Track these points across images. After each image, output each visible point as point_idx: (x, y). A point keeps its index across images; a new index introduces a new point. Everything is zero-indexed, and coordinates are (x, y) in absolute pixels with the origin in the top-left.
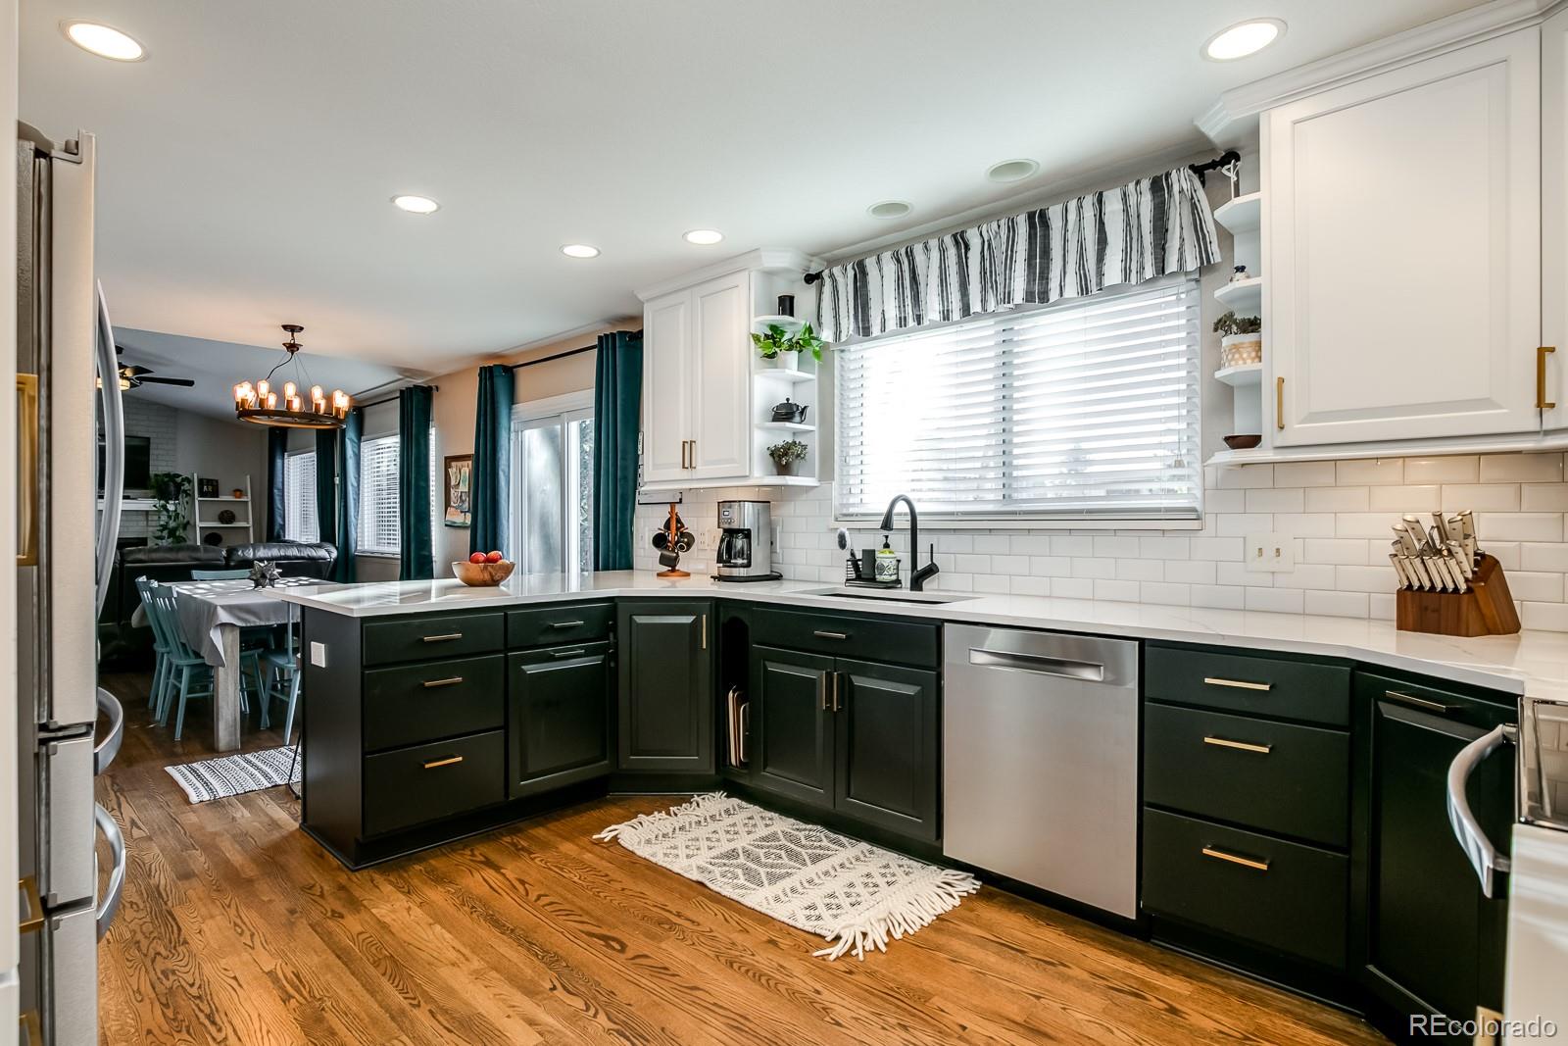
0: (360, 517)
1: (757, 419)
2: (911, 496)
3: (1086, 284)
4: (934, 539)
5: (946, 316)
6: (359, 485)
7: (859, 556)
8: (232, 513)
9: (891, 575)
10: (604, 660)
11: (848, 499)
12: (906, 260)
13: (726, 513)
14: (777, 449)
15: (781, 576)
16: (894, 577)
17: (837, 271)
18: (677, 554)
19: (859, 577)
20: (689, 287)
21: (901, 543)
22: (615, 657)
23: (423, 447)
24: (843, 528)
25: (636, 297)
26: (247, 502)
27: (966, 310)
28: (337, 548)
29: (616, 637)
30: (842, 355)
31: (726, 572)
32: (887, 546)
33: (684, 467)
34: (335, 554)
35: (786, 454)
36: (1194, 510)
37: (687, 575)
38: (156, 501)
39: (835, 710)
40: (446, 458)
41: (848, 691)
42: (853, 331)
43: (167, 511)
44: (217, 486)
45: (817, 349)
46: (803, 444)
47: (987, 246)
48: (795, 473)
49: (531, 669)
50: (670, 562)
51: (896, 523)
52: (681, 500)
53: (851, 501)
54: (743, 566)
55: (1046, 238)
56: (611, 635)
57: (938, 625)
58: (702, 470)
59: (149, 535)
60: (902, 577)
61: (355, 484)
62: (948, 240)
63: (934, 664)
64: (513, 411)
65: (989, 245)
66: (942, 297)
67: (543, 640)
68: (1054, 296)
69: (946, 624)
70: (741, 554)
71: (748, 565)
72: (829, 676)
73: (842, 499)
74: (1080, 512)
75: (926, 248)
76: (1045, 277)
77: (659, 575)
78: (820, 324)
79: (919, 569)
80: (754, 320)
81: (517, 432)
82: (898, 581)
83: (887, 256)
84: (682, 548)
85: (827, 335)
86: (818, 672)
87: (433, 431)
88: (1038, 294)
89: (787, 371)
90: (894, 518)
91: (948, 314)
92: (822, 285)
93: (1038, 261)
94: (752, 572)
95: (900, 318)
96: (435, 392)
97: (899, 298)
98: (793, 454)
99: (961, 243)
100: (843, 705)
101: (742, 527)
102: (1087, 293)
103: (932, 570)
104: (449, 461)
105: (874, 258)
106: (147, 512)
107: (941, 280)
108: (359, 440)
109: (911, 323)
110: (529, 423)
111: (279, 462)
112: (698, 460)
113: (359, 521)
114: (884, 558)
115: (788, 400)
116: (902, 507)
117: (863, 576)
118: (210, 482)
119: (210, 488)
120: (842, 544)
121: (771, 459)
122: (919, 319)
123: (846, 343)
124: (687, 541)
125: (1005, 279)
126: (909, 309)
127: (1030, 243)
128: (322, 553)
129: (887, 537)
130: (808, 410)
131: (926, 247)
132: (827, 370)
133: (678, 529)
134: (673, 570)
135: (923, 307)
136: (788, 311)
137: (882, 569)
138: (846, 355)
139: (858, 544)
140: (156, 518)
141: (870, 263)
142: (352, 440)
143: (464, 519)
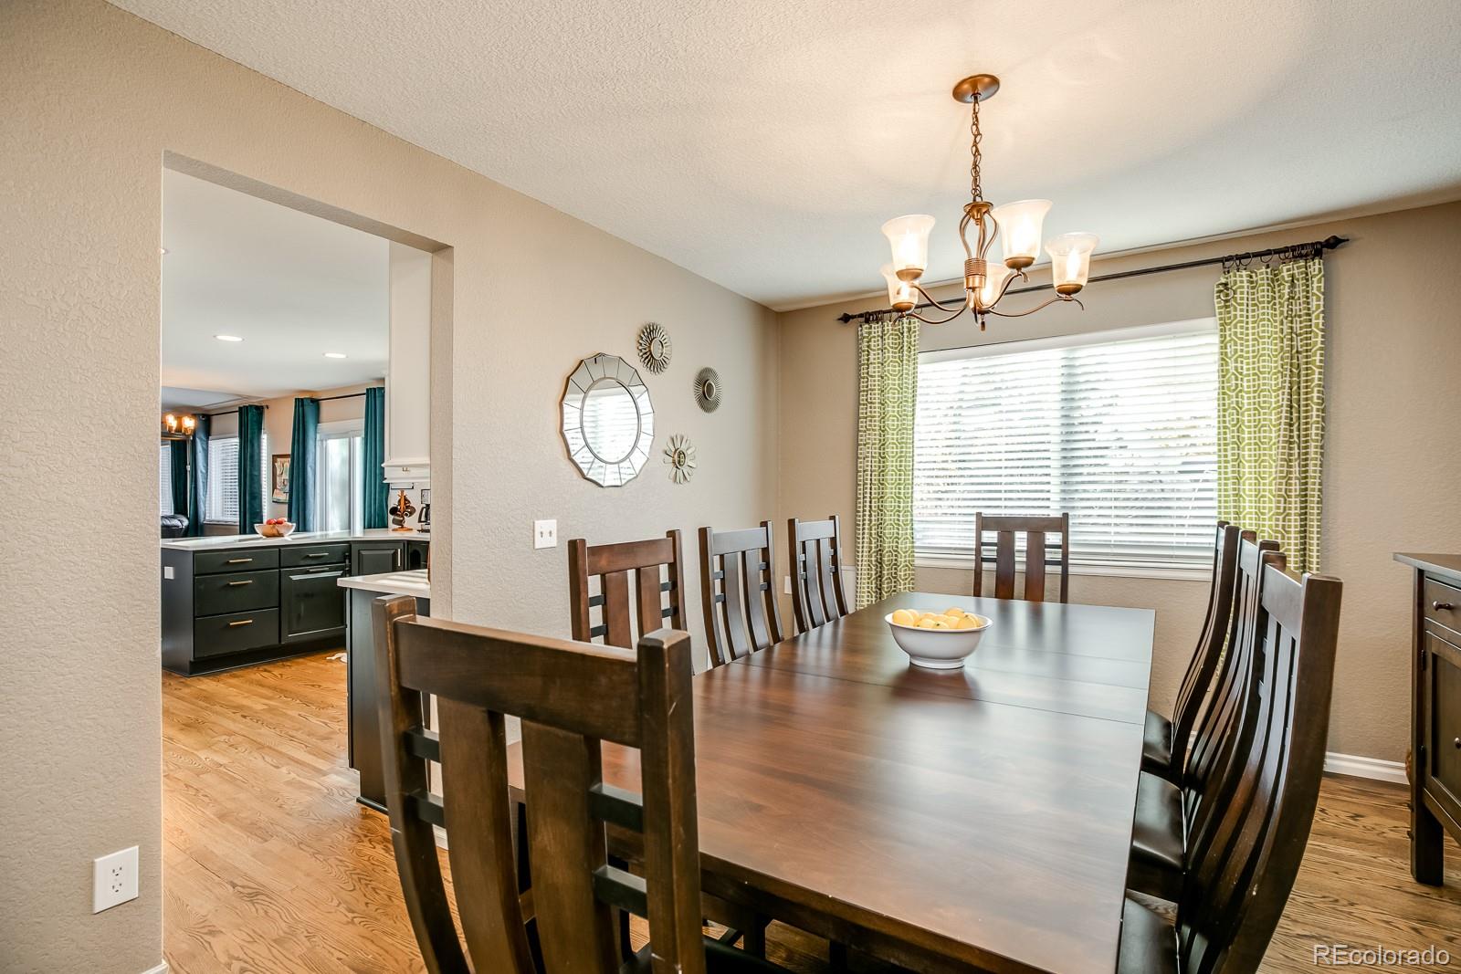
0: (208, 496)
6: (207, 472)
10: (342, 574)
13: (425, 496)
18: (403, 518)
22: (349, 572)
23: (256, 445)
28: (188, 519)
29: (350, 562)
33: (403, 470)
34: (186, 522)
37: (406, 529)
40: (273, 456)
49: (295, 578)
50: (400, 523)
52: (407, 487)
56: (347, 561)
58: (412, 472)
61: (204, 471)
64: (318, 428)
67: (302, 563)
77: (394, 530)
81: (322, 441)
84: (406, 515)
87: (264, 437)
96: (266, 410)
104: (275, 457)
108: (208, 439)
110: (329, 436)
113: (208, 499)
124: (409, 511)
128: (175, 522)
133: (405, 504)
134: (403, 527)
142: (201, 439)
143: (284, 497)
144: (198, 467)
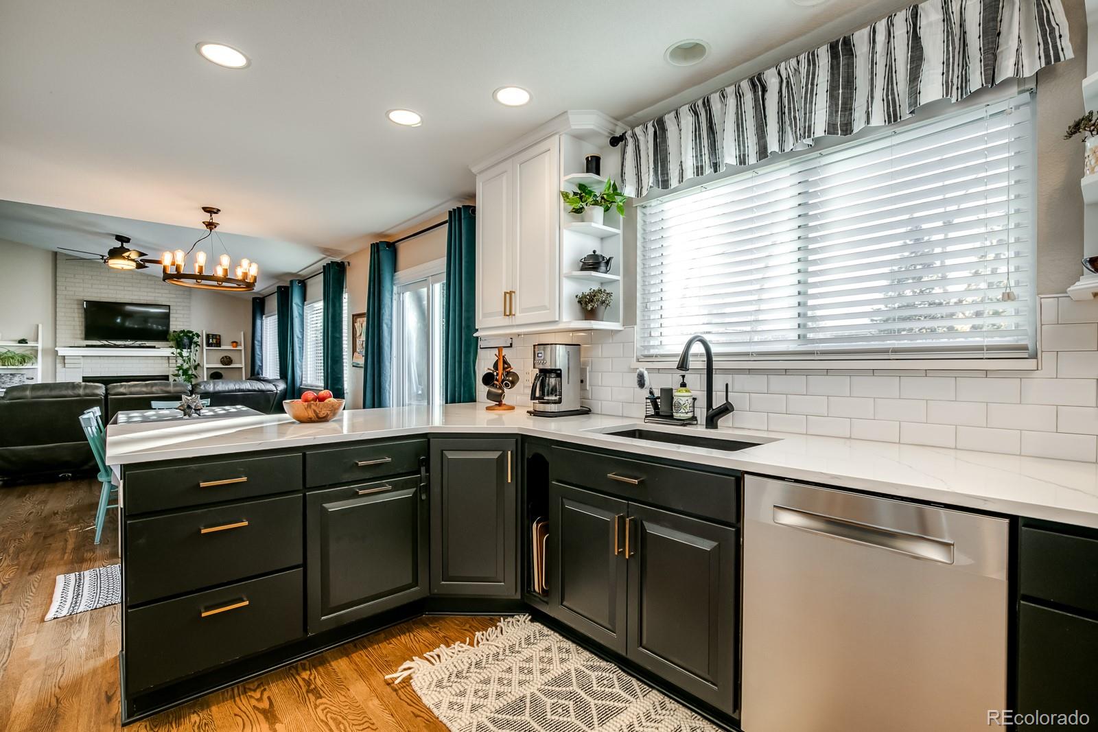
0: (304, 360)
1: (566, 269)
2: (707, 338)
3: (895, 111)
4: (729, 379)
5: (742, 160)
6: (303, 337)
7: (657, 393)
8: (230, 358)
9: (687, 413)
10: (415, 494)
11: (649, 342)
12: (704, 111)
13: (540, 355)
14: (584, 296)
15: (590, 410)
16: (690, 415)
17: (638, 130)
18: (503, 391)
19: (657, 415)
20: (510, 157)
21: (696, 383)
22: (427, 489)
23: (337, 305)
24: (642, 368)
25: (470, 171)
26: (241, 350)
27: (763, 152)
28: (287, 383)
29: (428, 471)
30: (644, 210)
31: (541, 407)
32: (683, 385)
33: (505, 315)
34: (282, 388)
35: (591, 301)
36: (1025, 348)
37: (512, 408)
38: (174, 350)
39: (627, 557)
40: (353, 316)
41: (641, 539)
42: (653, 183)
43: (182, 356)
44: (220, 339)
45: (621, 204)
46: (607, 292)
47: (786, 84)
48: (601, 318)
49: (333, 507)
50: (497, 399)
51: (692, 364)
52: (511, 344)
53: (652, 343)
54: (555, 402)
55: (850, 66)
56: (423, 469)
57: (738, 478)
58: (520, 317)
59: (170, 374)
60: (698, 414)
61: (300, 337)
62: (745, 85)
63: (733, 520)
64: (394, 278)
65: (788, 82)
66: (739, 142)
67: (346, 477)
68: (858, 125)
69: (746, 475)
70: (553, 391)
71: (559, 402)
72: (622, 521)
73: (644, 341)
74: (886, 351)
75: (723, 96)
76: (848, 108)
77: (488, 408)
78: (623, 181)
79: (714, 408)
80: (563, 179)
81: (399, 294)
82: (694, 418)
83: (685, 111)
84: (507, 385)
85: (629, 191)
86: (612, 515)
87: (345, 296)
88: (842, 126)
89: (593, 225)
90: (690, 359)
91: (744, 159)
92: (626, 145)
93: (841, 91)
94: (562, 408)
95: (697, 167)
96: (347, 267)
97: (696, 148)
98: (598, 300)
99: (758, 85)
100: (635, 550)
101: (553, 368)
102: (895, 120)
103: (726, 409)
104: (355, 317)
105: (673, 114)
106: (168, 357)
107: (738, 125)
109: (708, 170)
110: (406, 287)
111: (258, 322)
112: (517, 309)
114: (681, 397)
115: (594, 252)
116: (698, 348)
117: (661, 413)
118: (214, 336)
119: (214, 341)
120: (641, 384)
121: (578, 306)
122: (715, 167)
123: (648, 198)
124: (512, 379)
125: (805, 114)
126: (706, 158)
127: (832, 74)
128: (272, 387)
129: (683, 377)
130: (613, 261)
131: (723, 94)
132: (630, 225)
133: (504, 369)
134: (500, 404)
135: (719, 152)
136: (594, 171)
137: (679, 406)
138: (648, 211)
139: (657, 383)
140: (174, 361)
141: (669, 120)
142: (297, 305)
143: (361, 361)
144: (294, 332)
